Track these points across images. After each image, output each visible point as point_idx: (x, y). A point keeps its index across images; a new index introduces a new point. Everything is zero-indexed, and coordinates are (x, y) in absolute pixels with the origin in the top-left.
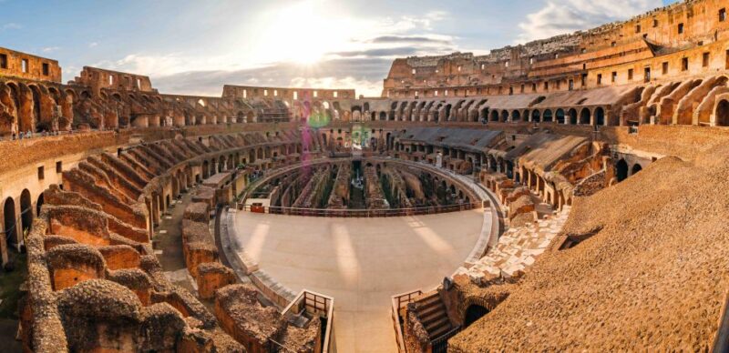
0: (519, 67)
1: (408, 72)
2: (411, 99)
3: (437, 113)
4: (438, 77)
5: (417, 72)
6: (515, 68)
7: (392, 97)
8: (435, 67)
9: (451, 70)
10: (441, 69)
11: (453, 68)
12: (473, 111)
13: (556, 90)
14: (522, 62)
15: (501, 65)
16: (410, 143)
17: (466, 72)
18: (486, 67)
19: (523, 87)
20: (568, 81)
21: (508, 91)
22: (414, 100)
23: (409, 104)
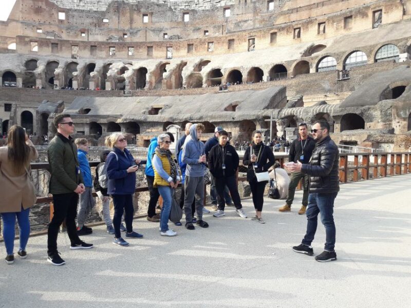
0: (250, 16)
1: (51, 15)
2: (64, 57)
3: (122, 80)
4: (110, 30)
5: (67, 16)
6: (245, 18)
7: (24, 50)
8: (103, 14)
9: (131, 21)
10: (115, 18)
11: (135, 16)
12: (191, 76)
13: (343, 32)
14: (255, 8)
15: (220, 13)
16: (88, 121)
17: (158, 25)
18: (192, 19)
19: (273, 35)
20: (370, 14)
21: (246, 44)
22: (70, 60)
23: (62, 65)
